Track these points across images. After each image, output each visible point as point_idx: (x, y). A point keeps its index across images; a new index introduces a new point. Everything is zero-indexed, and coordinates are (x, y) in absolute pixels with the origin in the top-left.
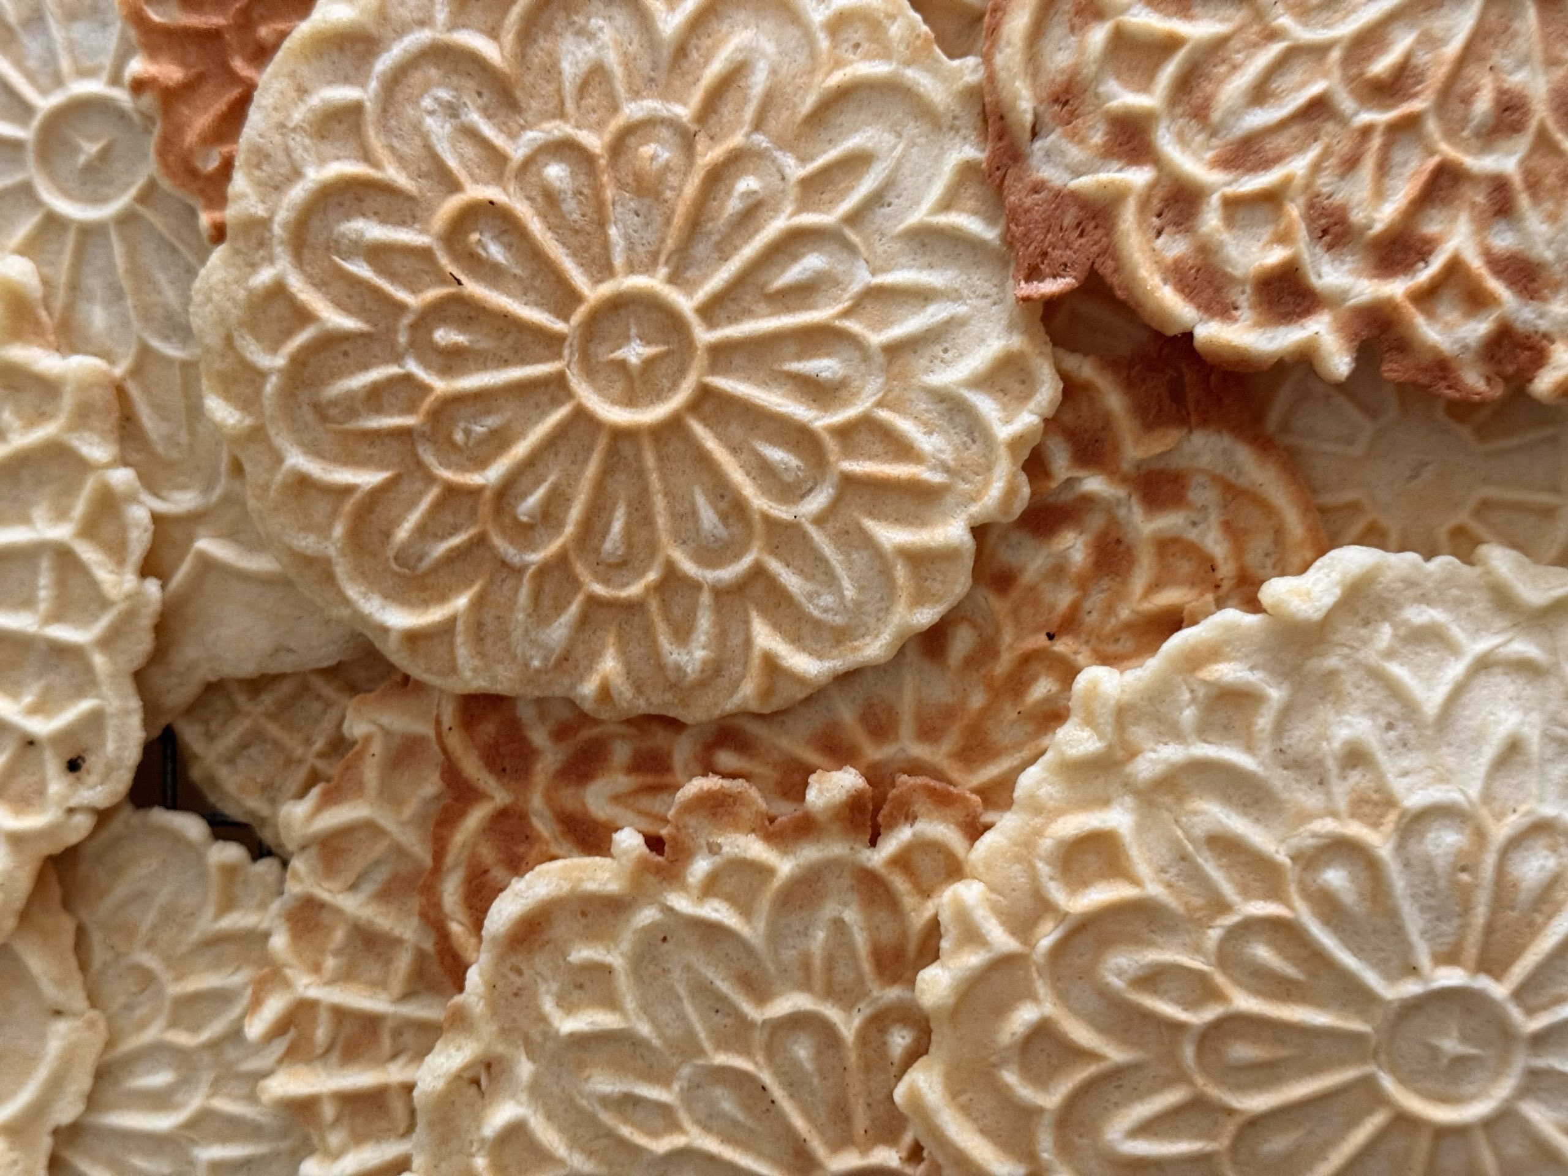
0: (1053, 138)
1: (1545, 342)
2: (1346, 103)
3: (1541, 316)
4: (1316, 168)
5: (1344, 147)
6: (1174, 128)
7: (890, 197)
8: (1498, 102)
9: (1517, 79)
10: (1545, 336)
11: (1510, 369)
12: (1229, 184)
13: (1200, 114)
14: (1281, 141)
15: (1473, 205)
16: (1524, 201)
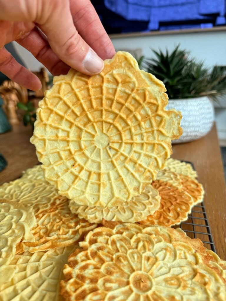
0: (122, 227)
1: (73, 268)
2: (118, 254)
3: (77, 269)
4: (109, 249)
5: (111, 252)
6: (120, 237)
7: (120, 214)
8: (112, 271)
9: (115, 275)
10: (74, 269)
11: (71, 263)
12: (110, 240)
13: (121, 240)
14: (114, 246)
15: (97, 265)
16: (95, 270)
